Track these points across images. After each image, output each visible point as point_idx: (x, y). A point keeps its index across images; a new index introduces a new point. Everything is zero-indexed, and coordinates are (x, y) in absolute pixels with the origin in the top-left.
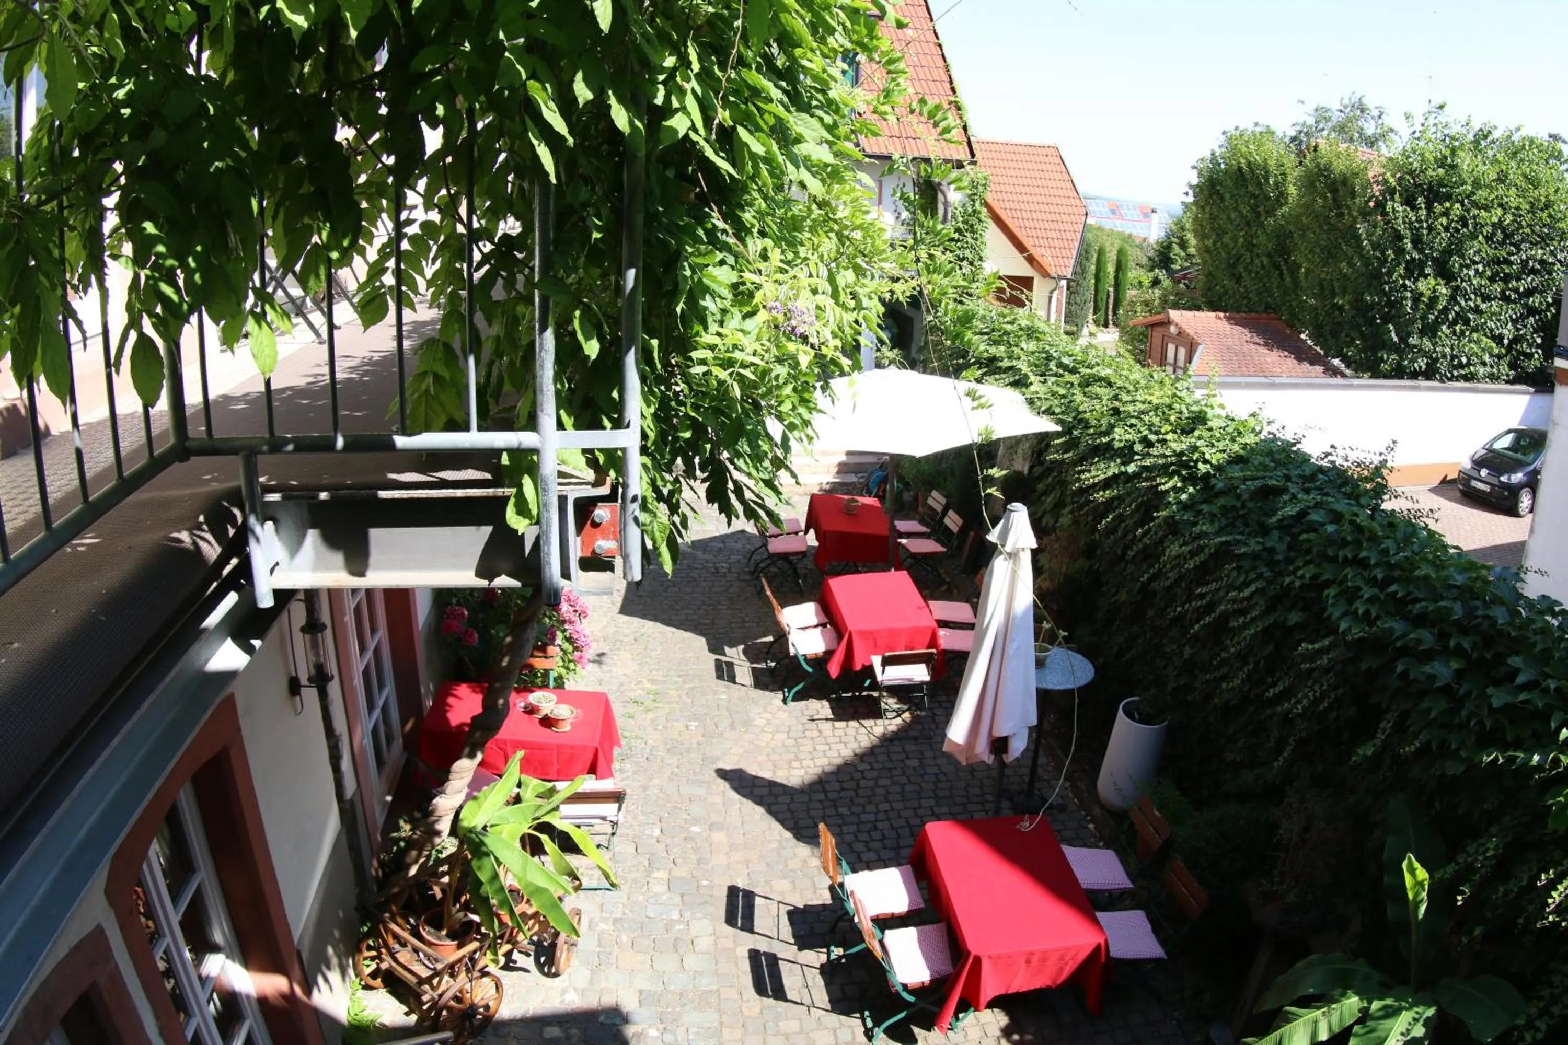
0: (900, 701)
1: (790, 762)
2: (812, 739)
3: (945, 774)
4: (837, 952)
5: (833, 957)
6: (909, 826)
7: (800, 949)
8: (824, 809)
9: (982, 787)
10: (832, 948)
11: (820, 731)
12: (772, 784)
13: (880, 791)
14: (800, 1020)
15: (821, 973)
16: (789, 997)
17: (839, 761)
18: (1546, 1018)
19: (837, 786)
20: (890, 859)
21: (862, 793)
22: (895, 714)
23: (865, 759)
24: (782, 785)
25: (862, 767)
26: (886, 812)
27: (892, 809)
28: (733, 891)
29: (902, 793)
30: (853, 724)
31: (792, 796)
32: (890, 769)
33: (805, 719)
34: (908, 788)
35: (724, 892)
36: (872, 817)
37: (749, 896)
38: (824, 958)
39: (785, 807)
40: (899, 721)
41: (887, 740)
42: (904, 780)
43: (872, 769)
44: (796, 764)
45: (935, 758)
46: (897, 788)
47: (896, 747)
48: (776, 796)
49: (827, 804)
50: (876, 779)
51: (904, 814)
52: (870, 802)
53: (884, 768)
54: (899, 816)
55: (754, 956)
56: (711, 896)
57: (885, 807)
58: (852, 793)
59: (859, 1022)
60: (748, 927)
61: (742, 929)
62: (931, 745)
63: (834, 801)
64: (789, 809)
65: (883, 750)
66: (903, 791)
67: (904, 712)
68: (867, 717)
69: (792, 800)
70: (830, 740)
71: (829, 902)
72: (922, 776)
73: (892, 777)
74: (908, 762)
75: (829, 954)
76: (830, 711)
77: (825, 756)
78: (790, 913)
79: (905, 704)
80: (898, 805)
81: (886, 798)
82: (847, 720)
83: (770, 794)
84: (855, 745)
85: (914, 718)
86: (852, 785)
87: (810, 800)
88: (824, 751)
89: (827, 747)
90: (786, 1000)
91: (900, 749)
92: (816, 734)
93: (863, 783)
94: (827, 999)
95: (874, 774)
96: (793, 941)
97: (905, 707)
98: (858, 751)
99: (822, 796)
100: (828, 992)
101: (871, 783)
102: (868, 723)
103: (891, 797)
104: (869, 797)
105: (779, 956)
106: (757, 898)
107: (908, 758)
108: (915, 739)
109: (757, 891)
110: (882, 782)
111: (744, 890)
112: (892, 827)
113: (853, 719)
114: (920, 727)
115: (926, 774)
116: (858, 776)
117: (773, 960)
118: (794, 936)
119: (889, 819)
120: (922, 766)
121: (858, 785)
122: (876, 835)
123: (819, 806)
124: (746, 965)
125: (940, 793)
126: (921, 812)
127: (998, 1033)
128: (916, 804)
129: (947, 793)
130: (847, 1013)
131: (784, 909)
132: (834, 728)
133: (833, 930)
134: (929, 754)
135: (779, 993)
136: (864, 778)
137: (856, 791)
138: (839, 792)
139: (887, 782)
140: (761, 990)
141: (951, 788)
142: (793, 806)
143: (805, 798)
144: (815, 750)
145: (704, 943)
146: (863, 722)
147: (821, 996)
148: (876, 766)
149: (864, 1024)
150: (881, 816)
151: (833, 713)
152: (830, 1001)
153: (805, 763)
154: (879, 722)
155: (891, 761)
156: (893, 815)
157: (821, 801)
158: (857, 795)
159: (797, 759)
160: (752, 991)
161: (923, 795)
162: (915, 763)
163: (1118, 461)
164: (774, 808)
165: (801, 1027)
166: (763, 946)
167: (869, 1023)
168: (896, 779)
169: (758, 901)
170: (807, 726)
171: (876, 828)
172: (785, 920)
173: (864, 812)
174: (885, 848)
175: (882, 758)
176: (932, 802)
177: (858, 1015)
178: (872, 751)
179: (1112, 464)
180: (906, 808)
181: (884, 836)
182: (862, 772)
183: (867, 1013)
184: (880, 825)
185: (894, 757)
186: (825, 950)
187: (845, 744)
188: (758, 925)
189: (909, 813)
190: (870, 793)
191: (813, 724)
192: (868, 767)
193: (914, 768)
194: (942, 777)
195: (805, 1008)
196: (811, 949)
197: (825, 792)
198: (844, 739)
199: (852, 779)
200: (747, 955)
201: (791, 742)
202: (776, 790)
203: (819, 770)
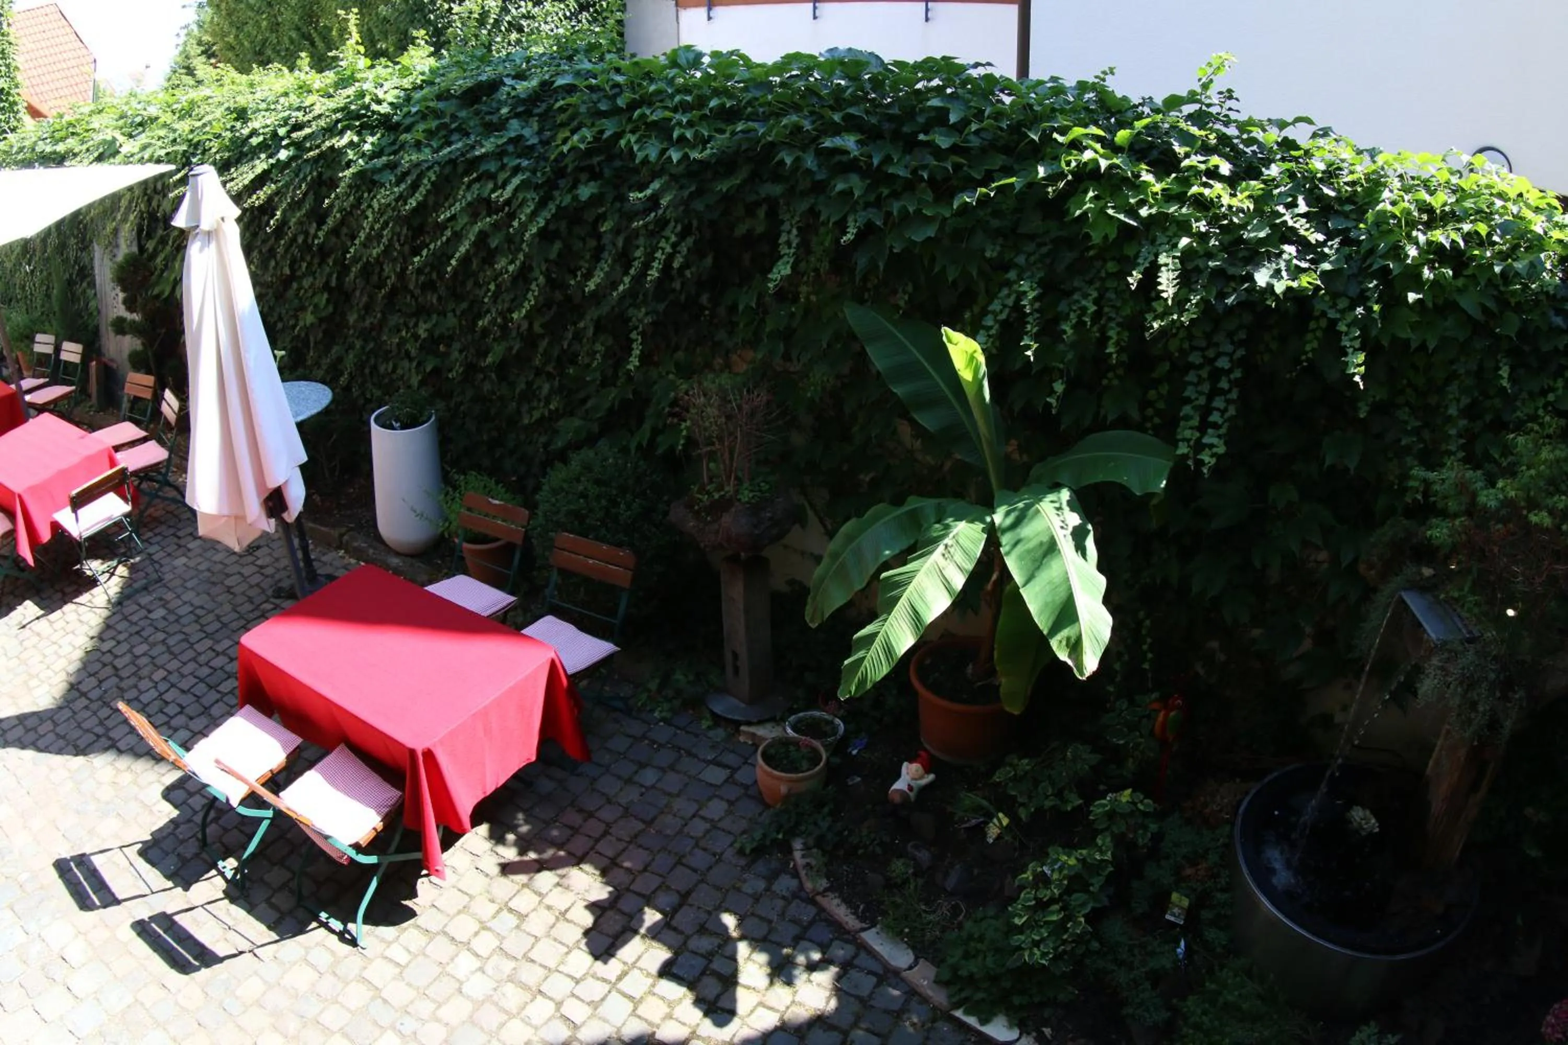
0: (104, 558)
1: (25, 682)
2: (34, 647)
3: (202, 607)
4: (229, 865)
5: (229, 875)
6: (202, 680)
7: (186, 888)
8: (95, 713)
9: (250, 600)
10: (221, 864)
11: (38, 634)
12: (22, 719)
13: (144, 661)
14: (256, 973)
15: (233, 901)
16: (221, 953)
17: (79, 654)
18: (1210, 431)
19: (93, 681)
20: (206, 727)
21: (124, 673)
22: (107, 575)
23: (105, 637)
24: (34, 714)
25: (106, 646)
26: (164, 679)
27: (170, 673)
28: (61, 867)
29: (169, 650)
30: (68, 608)
31: (51, 718)
32: (137, 633)
33: (15, 630)
34: (171, 641)
35: (54, 874)
36: (153, 694)
37: (82, 860)
38: (220, 883)
39: (51, 736)
40: (115, 580)
41: (119, 604)
42: (160, 636)
43: (119, 643)
44: (34, 683)
45: (178, 597)
46: (160, 648)
47: (130, 607)
48: (34, 729)
49: (94, 706)
50: (130, 651)
51: (186, 670)
52: (140, 678)
53: (131, 635)
54: (183, 676)
55: (142, 928)
56: (42, 888)
57: (159, 674)
58: (114, 680)
59: (322, 931)
60: (110, 900)
61: (105, 906)
62: (165, 586)
63: (100, 698)
64: (57, 735)
65: (118, 617)
66: (168, 648)
67: (115, 568)
68: (78, 593)
69: (56, 724)
70: (55, 637)
71: (175, 813)
72: (177, 621)
73: (146, 640)
74: (152, 616)
75: (222, 874)
76: (36, 608)
77: (60, 657)
78: (143, 853)
79: (112, 559)
80: (174, 665)
81: (155, 665)
82: (60, 607)
83: (28, 731)
84: (85, 628)
85: (132, 569)
86: (109, 670)
87: (75, 713)
88: (56, 653)
89: (55, 647)
90: (221, 960)
91: (136, 607)
92: (35, 639)
93: (119, 663)
94: (263, 928)
95: (125, 647)
96: (170, 884)
97: (114, 563)
98: (94, 632)
99: (83, 702)
100: (259, 918)
101: (127, 658)
102: (84, 598)
103: (159, 661)
104: (134, 674)
105: (169, 912)
106: (93, 858)
107: (150, 612)
108: (145, 588)
109: (88, 851)
110: (139, 650)
111: (73, 858)
112: (183, 692)
113: (66, 603)
114: (142, 574)
115: (181, 617)
116: (108, 658)
117: (166, 920)
118: (168, 877)
119: (173, 685)
120: (170, 612)
121: (115, 668)
122: (172, 710)
123: (88, 713)
124: (142, 947)
125: (209, 629)
126: (202, 659)
127: (488, 845)
128: (190, 654)
129: (217, 625)
130: (301, 930)
131: (132, 852)
132: (51, 623)
133: (204, 843)
134: (169, 596)
135: (207, 958)
136: (116, 657)
137: (117, 676)
138: (99, 686)
139: (144, 647)
140: (183, 967)
141: (218, 618)
142: (60, 730)
143: (67, 713)
144: (45, 656)
145: (76, 952)
146: (76, 600)
147: (257, 930)
148: (121, 637)
149: (332, 931)
150: (163, 687)
151: (42, 608)
152: (270, 928)
153: (42, 676)
154: (95, 591)
155: (133, 624)
156: (174, 678)
157: (86, 707)
158: (121, 679)
159: (32, 676)
160: (173, 973)
161: (192, 640)
162: (161, 612)
163: (263, 156)
164: (40, 743)
165: (265, 982)
166: (143, 910)
167: (336, 925)
168: (151, 639)
169: (97, 861)
170: (21, 637)
171: (167, 703)
172: (143, 865)
173: (141, 692)
174: (191, 718)
175: (122, 626)
176: (208, 643)
177: (314, 924)
178: (108, 626)
179: (257, 162)
180: (185, 664)
181: (180, 705)
182: (110, 651)
183: (323, 916)
184: (168, 697)
185: (135, 618)
186: (214, 872)
187: (73, 632)
188: (119, 888)
189: (191, 666)
190: (134, 669)
191: (27, 629)
192: (113, 643)
193: (164, 618)
194: (199, 612)
195: (248, 956)
196: (197, 881)
197: (84, 695)
198: (69, 628)
199: (105, 665)
200: (133, 934)
201: (15, 662)
202: (30, 723)
203: (63, 676)
